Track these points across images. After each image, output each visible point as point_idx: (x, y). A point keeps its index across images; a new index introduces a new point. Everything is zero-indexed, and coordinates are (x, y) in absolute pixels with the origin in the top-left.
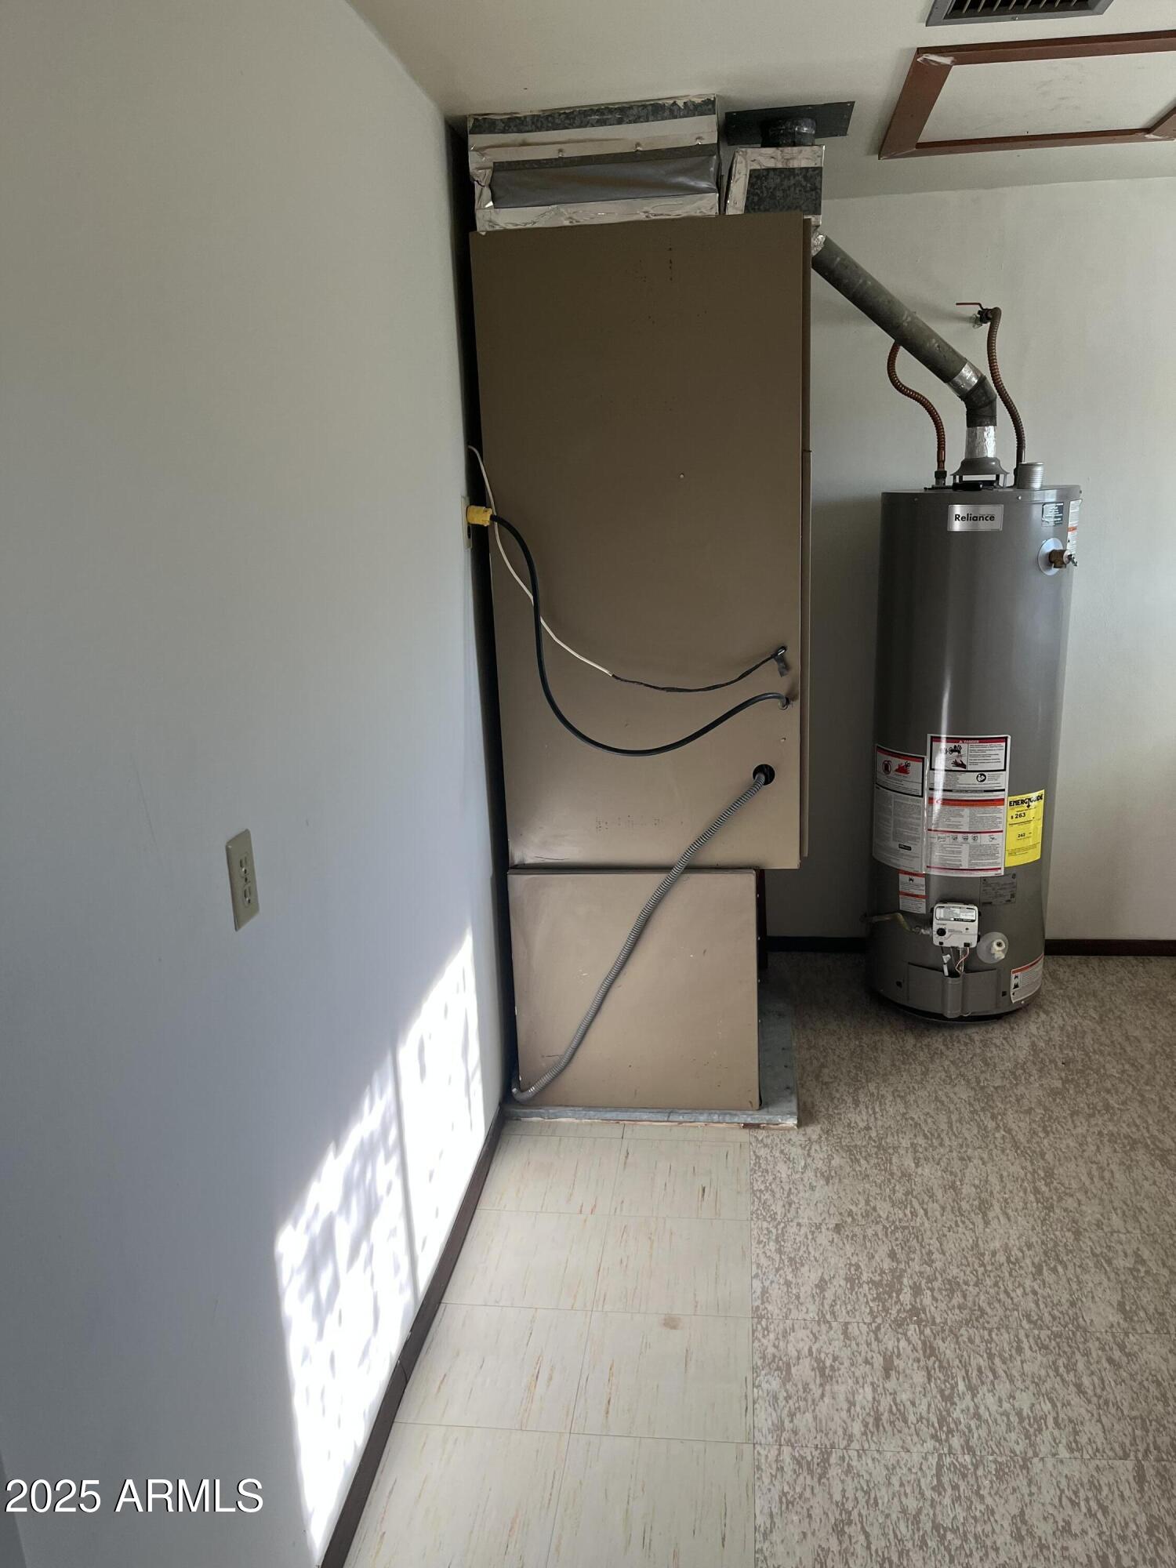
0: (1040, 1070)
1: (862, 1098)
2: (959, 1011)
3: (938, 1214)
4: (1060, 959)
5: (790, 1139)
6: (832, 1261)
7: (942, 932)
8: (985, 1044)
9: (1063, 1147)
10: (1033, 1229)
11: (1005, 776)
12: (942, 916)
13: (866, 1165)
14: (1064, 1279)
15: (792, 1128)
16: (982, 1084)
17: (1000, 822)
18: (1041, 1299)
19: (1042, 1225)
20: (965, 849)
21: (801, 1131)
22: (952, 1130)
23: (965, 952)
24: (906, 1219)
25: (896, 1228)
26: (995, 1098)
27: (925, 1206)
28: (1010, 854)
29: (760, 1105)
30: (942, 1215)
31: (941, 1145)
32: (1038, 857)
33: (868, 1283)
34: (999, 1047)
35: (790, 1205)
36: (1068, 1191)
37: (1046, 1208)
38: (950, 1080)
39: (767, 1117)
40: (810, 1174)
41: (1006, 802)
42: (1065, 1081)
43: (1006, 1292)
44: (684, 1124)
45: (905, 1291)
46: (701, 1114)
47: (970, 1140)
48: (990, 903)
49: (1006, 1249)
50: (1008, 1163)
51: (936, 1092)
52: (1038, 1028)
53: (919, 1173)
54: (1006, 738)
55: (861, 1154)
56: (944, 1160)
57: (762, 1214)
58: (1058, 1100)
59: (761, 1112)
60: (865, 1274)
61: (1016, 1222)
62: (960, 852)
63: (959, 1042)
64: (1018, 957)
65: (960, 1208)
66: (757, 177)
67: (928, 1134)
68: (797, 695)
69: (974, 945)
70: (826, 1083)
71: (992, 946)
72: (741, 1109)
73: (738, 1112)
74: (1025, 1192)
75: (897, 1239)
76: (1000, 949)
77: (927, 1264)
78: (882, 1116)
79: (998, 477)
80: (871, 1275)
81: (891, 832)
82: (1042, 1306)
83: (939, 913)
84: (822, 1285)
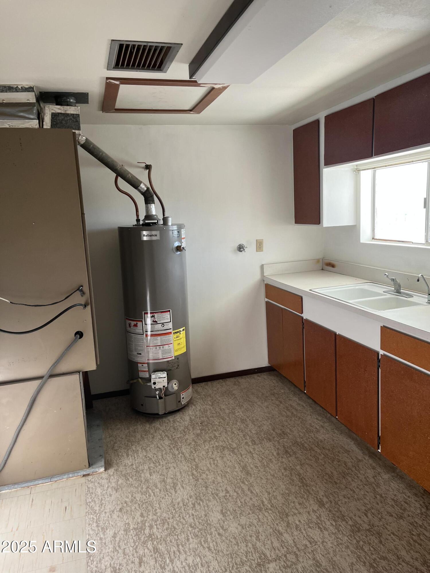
0: (193, 428)
1: (130, 453)
2: (164, 411)
3: (158, 493)
4: (198, 385)
5: (102, 477)
6: (119, 524)
7: (155, 383)
8: (174, 421)
9: (201, 455)
10: (192, 490)
11: (171, 323)
12: (154, 377)
13: (132, 481)
14: (202, 506)
15: (103, 472)
16: (173, 437)
17: (171, 340)
18: (195, 517)
19: (195, 487)
20: (160, 352)
21: (106, 472)
22: (163, 458)
23: (163, 389)
24: (147, 499)
25: (143, 503)
26: (178, 441)
27: (154, 491)
28: (176, 351)
29: (89, 466)
30: (160, 493)
31: (159, 465)
32: (185, 351)
33: (132, 530)
34: (179, 422)
35: (102, 505)
36: (203, 472)
37: (196, 480)
38: (162, 439)
39: (92, 470)
40: (110, 489)
41: (172, 333)
42: (201, 430)
43: (183, 518)
44: (58, 481)
45: (147, 528)
46: (64, 475)
47: (169, 460)
48: (171, 370)
49: (183, 500)
50: (183, 466)
51: (157, 444)
52: (192, 412)
53: (152, 478)
54: (170, 310)
55: (130, 476)
56: (160, 470)
57: (90, 512)
58: (199, 438)
59: (89, 469)
60: (131, 526)
61: (186, 489)
62: (158, 353)
63: (165, 423)
64: (183, 387)
65: (166, 488)
66: (54, 116)
67: (155, 462)
68: (89, 303)
69: (166, 386)
70: (117, 450)
71: (173, 385)
72: (81, 469)
73: (80, 471)
74: (189, 475)
75: (143, 508)
76: (176, 385)
77: (154, 515)
78: (138, 458)
79: (158, 221)
80: (134, 526)
81: (134, 349)
82: (195, 519)
83: (153, 376)
84: (114, 536)
